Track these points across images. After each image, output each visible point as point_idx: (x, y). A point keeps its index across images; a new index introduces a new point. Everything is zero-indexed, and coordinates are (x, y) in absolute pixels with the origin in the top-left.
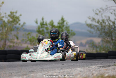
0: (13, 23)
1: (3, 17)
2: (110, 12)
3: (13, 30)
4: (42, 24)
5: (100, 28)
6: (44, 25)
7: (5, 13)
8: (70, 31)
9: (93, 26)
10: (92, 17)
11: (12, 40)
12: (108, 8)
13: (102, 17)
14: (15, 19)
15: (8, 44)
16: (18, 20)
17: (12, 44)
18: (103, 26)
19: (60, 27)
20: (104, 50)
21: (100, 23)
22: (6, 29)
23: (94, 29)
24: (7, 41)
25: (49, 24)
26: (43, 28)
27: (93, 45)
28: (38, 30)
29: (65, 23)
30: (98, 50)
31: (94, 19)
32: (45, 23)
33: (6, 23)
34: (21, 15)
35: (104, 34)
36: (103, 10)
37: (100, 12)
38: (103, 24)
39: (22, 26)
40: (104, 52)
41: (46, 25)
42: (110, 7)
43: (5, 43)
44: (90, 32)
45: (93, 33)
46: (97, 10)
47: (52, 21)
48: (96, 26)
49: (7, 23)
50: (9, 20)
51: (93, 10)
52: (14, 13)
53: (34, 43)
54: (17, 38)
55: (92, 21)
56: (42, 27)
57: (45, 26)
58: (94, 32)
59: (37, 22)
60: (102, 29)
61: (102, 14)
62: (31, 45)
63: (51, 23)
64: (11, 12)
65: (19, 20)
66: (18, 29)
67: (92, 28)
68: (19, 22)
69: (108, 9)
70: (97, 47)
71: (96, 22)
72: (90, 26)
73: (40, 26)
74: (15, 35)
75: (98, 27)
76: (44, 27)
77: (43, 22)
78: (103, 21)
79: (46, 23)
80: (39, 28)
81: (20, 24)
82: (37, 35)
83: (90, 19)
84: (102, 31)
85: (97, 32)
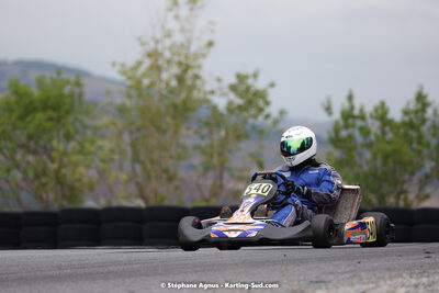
0: (245, 114)
1: (212, 92)
3: (246, 136)
4: (348, 116)
6: (354, 117)
7: (219, 80)
11: (241, 171)
14: (250, 98)
15: (229, 184)
16: (261, 103)
19: (411, 125)
22: (223, 133)
24: (226, 175)
26: (351, 130)
28: (333, 135)
29: (429, 112)
32: (356, 112)
33: (221, 115)
34: (272, 85)
39: (276, 122)
41: (362, 117)
43: (218, 183)
47: (383, 104)
49: (225, 112)
50: (230, 103)
52: (246, 77)
54: (260, 165)
56: (346, 127)
57: (359, 123)
59: (328, 110)
63: (380, 112)
64: (241, 78)
65: (267, 103)
66: (261, 133)
68: (268, 110)
73: (341, 123)
74: (251, 155)
76: (353, 126)
77: (352, 108)
79: (361, 110)
80: (337, 130)
81: (267, 116)
82: (329, 154)
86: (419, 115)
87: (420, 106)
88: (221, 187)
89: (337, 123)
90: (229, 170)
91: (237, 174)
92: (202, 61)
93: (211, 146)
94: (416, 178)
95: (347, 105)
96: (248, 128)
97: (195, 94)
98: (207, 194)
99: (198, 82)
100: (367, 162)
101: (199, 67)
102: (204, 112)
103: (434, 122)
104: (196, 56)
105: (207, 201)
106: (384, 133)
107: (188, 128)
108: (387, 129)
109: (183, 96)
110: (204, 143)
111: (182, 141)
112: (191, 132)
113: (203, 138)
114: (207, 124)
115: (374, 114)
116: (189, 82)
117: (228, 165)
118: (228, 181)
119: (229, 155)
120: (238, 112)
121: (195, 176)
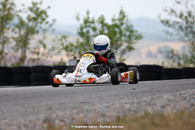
1: (20, 11)
3: (37, 32)
4: (86, 22)
5: (184, 25)
6: (89, 22)
7: (23, 5)
8: (135, 33)
9: (171, 23)
10: (170, 9)
11: (35, 48)
13: (187, 7)
14: (39, 15)
15: (29, 56)
16: (44, 16)
17: (35, 56)
18: (189, 23)
19: (116, 26)
20: (192, 63)
21: (184, 18)
23: (174, 28)
24: (28, 52)
25: (97, 22)
26: (88, 29)
27: (171, 54)
28: (80, 31)
29: (125, 19)
30: (182, 62)
31: (173, 11)
32: (90, 20)
34: (49, 7)
35: (191, 36)
38: (190, 19)
39: (51, 25)
40: (192, 66)
41: (93, 22)
43: (24, 54)
44: (167, 33)
45: (172, 35)
47: (102, 16)
48: (178, 23)
49: (26, 20)
50: (29, 16)
52: (37, 4)
53: (72, 53)
54: (45, 46)
55: (169, 14)
56: (86, 27)
57: (92, 25)
58: (174, 34)
59: (78, 18)
60: (187, 28)
61: (187, 3)
62: (68, 57)
63: (101, 20)
64: (34, 4)
65: (47, 16)
66: (45, 30)
67: (169, 26)
68: (47, 20)
70: (179, 58)
71: (176, 16)
72: (166, 23)
73: (84, 25)
74: (41, 42)
75: (180, 24)
76: (89, 27)
77: (88, 18)
78: (190, 15)
79: (93, 19)
80: (81, 29)
81: (47, 23)
82: (78, 40)
83: (166, 11)
84: (188, 31)
85: (179, 33)
86: (121, 21)
87: (121, 17)
88: (25, 57)
89: (82, 25)
90: (29, 49)
91: (32, 49)
93: (20, 37)
94: (119, 51)
95: (86, 16)
96: (38, 28)
97: (11, 11)
98: (19, 61)
99: (13, 7)
102: (16, 21)
103: (127, 24)
105: (18, 64)
106: (103, 30)
107: (9, 29)
108: (105, 28)
109: (6, 13)
110: (16, 36)
111: (5, 35)
112: (10, 30)
113: (16, 33)
114: (17, 26)
115: (99, 21)
116: (8, 6)
117: (28, 46)
118: (29, 54)
119: (29, 42)
120: (33, 20)
121: (12, 51)
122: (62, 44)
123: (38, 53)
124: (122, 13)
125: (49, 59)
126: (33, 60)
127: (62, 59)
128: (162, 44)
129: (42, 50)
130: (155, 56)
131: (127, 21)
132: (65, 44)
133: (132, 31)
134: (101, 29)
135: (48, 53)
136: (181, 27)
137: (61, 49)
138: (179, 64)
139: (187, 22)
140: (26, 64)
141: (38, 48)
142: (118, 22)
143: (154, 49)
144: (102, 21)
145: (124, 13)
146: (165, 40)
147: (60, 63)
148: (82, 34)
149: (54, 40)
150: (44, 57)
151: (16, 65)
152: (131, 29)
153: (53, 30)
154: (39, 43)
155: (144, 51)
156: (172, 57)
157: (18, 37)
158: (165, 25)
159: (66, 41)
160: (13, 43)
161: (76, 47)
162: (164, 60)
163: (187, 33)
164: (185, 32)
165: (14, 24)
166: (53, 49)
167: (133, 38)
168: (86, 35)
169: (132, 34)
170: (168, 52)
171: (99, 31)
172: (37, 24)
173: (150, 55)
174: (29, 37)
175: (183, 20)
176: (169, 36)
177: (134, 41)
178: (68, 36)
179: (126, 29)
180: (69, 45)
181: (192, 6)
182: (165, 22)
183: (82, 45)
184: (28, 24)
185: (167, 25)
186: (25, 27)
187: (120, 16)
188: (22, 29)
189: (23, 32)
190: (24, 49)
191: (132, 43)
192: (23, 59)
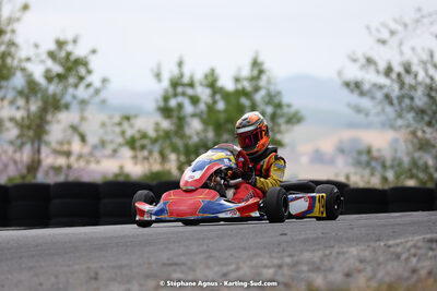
0: (64, 83)
1: (28, 59)
2: (431, 34)
3: (67, 107)
4: (175, 84)
5: (395, 91)
6: (184, 85)
7: (36, 46)
8: (285, 110)
9: (366, 87)
10: (364, 55)
11: (61, 143)
12: (423, 17)
13: (401, 53)
14: (71, 67)
15: (48, 159)
16: (82, 71)
17: (61, 161)
18: (407, 87)
20: (412, 177)
21: (394, 76)
22: (40, 103)
23: (373, 98)
24: (45, 151)
25: (201, 84)
26: (180, 99)
27: (366, 157)
28: (162, 104)
29: (264, 78)
30: (390, 175)
31: (370, 61)
32: (186, 80)
34: (94, 52)
35: (410, 116)
36: (405, 26)
37: (393, 33)
38: (408, 80)
39: (97, 92)
40: (411, 183)
41: (191, 85)
42: (430, 15)
43: (36, 157)
44: (358, 110)
45: (367, 115)
46: (384, 25)
47: (213, 71)
48: (381, 87)
49: (42, 81)
50: (48, 71)
51: (368, 28)
52: (65, 43)
53: (145, 153)
54: (83, 139)
55: (363, 67)
56: (175, 95)
57: (190, 91)
58: (373, 111)
59: (158, 76)
60: (401, 98)
61: (401, 44)
62: (136, 163)
63: (210, 79)
64: (60, 44)
65: (89, 72)
66: (83, 103)
67: (362, 94)
68: (89, 79)
69: (425, 21)
70: (384, 166)
71: (378, 72)
72: (355, 86)
73: (171, 91)
74: (74, 128)
75: (385, 91)
76: (183, 94)
77: (182, 76)
78: (408, 71)
79: (191, 78)
80: (166, 99)
81: (89, 85)
82: (157, 124)
83: (355, 61)
84: (404, 105)
85: (383, 110)
86: (254, 83)
87: (255, 73)
88: (39, 162)
89: (166, 91)
90: (48, 144)
91: (54, 145)
92: (16, 26)
93: (28, 117)
96: (68, 98)
97: (9, 61)
98: (24, 171)
99: (13, 49)
100: (198, 134)
101: (13, 31)
102: (18, 81)
103: (268, 90)
104: (10, 20)
105: (23, 177)
106: (215, 102)
107: (2, 99)
108: (218, 97)
110: (19, 115)
112: (6, 103)
113: (18, 108)
114: (21, 93)
115: (205, 82)
116: (2, 49)
117: (46, 138)
118: (47, 156)
119: (47, 127)
120: (56, 80)
121: (10, 149)
122: (123, 133)
123: (68, 154)
124: (255, 63)
125: (93, 166)
126: (57, 170)
127: (121, 168)
128: (347, 135)
129: (76, 146)
130: (331, 162)
131: (269, 82)
132: (130, 133)
133: (279, 106)
134: (209, 100)
135: (91, 154)
136: (387, 97)
137: (121, 145)
138: (385, 179)
139: (402, 85)
140: (41, 177)
141: (69, 143)
142: (247, 85)
143: (328, 145)
144: (212, 83)
145: (261, 64)
146: (352, 125)
147: (117, 175)
148: (166, 111)
149: (103, 125)
150: (82, 163)
151: (18, 181)
152: (276, 101)
153: (103, 102)
154: (70, 131)
155: (305, 149)
156: (368, 164)
157: (23, 118)
158: (352, 91)
159: (132, 126)
160: (13, 132)
161: (154, 141)
162: (351, 170)
163: (402, 110)
164: (398, 108)
165: (14, 88)
166: (103, 144)
167: (281, 121)
168: (175, 114)
169: (279, 112)
170: (360, 153)
171: (206, 104)
172: (66, 88)
173: (318, 158)
174: (49, 117)
175: (392, 80)
176: (361, 117)
177: (283, 127)
178: (136, 116)
179: (267, 100)
180: (137, 136)
181: (413, 49)
182: (353, 86)
183: (167, 135)
184: (46, 90)
185: (356, 92)
186: (39, 95)
187: (252, 70)
188: (33, 99)
189: (34, 107)
190: (36, 145)
191: (279, 132)
192: (34, 166)
